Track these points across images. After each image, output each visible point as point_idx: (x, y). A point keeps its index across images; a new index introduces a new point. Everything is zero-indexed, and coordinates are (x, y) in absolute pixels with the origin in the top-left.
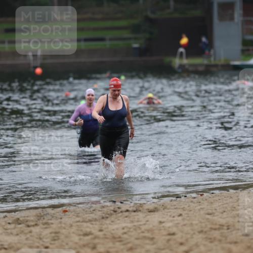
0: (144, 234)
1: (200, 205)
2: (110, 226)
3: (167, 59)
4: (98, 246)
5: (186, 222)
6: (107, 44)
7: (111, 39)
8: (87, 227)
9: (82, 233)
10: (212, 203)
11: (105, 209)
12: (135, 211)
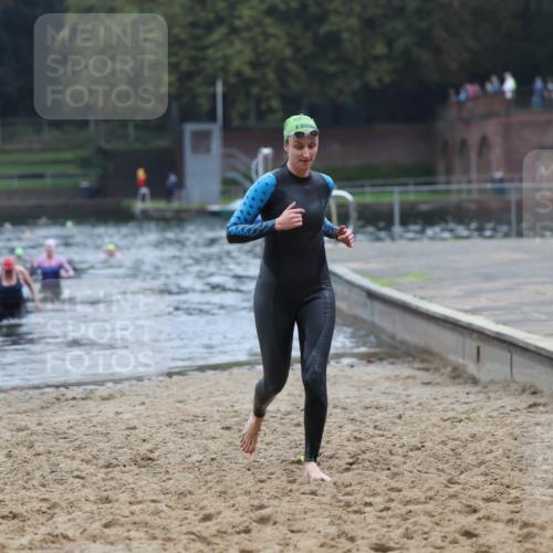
0: (96, 429)
1: (168, 390)
2: (52, 419)
3: (126, 202)
4: (36, 445)
5: (151, 412)
6: (48, 182)
7: (54, 176)
8: (23, 420)
9: (14, 428)
10: (183, 388)
11: (45, 397)
12: (83, 399)
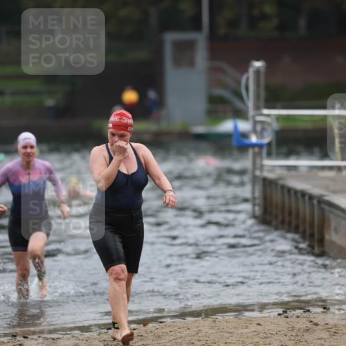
1: (141, 340)
6: (7, 100)
10: (159, 337)
